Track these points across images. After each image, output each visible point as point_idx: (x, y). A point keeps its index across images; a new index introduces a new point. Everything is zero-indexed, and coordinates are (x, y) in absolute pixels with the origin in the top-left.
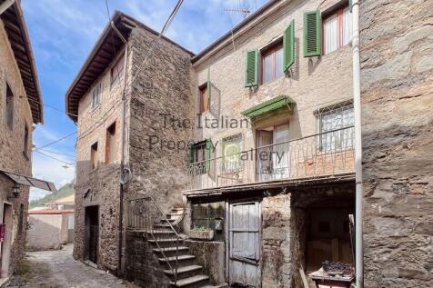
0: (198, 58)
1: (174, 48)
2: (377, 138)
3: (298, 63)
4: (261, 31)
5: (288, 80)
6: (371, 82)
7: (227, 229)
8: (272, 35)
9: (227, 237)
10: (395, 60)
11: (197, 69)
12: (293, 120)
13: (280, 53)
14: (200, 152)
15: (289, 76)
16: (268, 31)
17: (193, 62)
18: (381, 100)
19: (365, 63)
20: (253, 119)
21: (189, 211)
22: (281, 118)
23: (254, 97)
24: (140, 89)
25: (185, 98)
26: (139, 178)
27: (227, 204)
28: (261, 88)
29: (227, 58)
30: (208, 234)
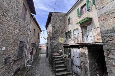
0: (67, 13)
1: (62, 14)
2: (107, 33)
3: (91, 7)
4: (81, 3)
5: (89, 12)
6: (101, 14)
7: (71, 55)
8: (83, 3)
9: (72, 58)
10: (109, 4)
11: (67, 16)
12: (92, 23)
13: (86, 6)
14: (69, 33)
15: (89, 11)
16: (82, 2)
17: (66, 15)
18: (106, 19)
19: (98, 8)
20: (80, 24)
21: (63, 49)
22: (88, 23)
23: (80, 19)
24: (54, 24)
25: (65, 22)
26: (54, 42)
27: (71, 48)
28: (82, 16)
29: (73, 11)
30: (67, 56)
